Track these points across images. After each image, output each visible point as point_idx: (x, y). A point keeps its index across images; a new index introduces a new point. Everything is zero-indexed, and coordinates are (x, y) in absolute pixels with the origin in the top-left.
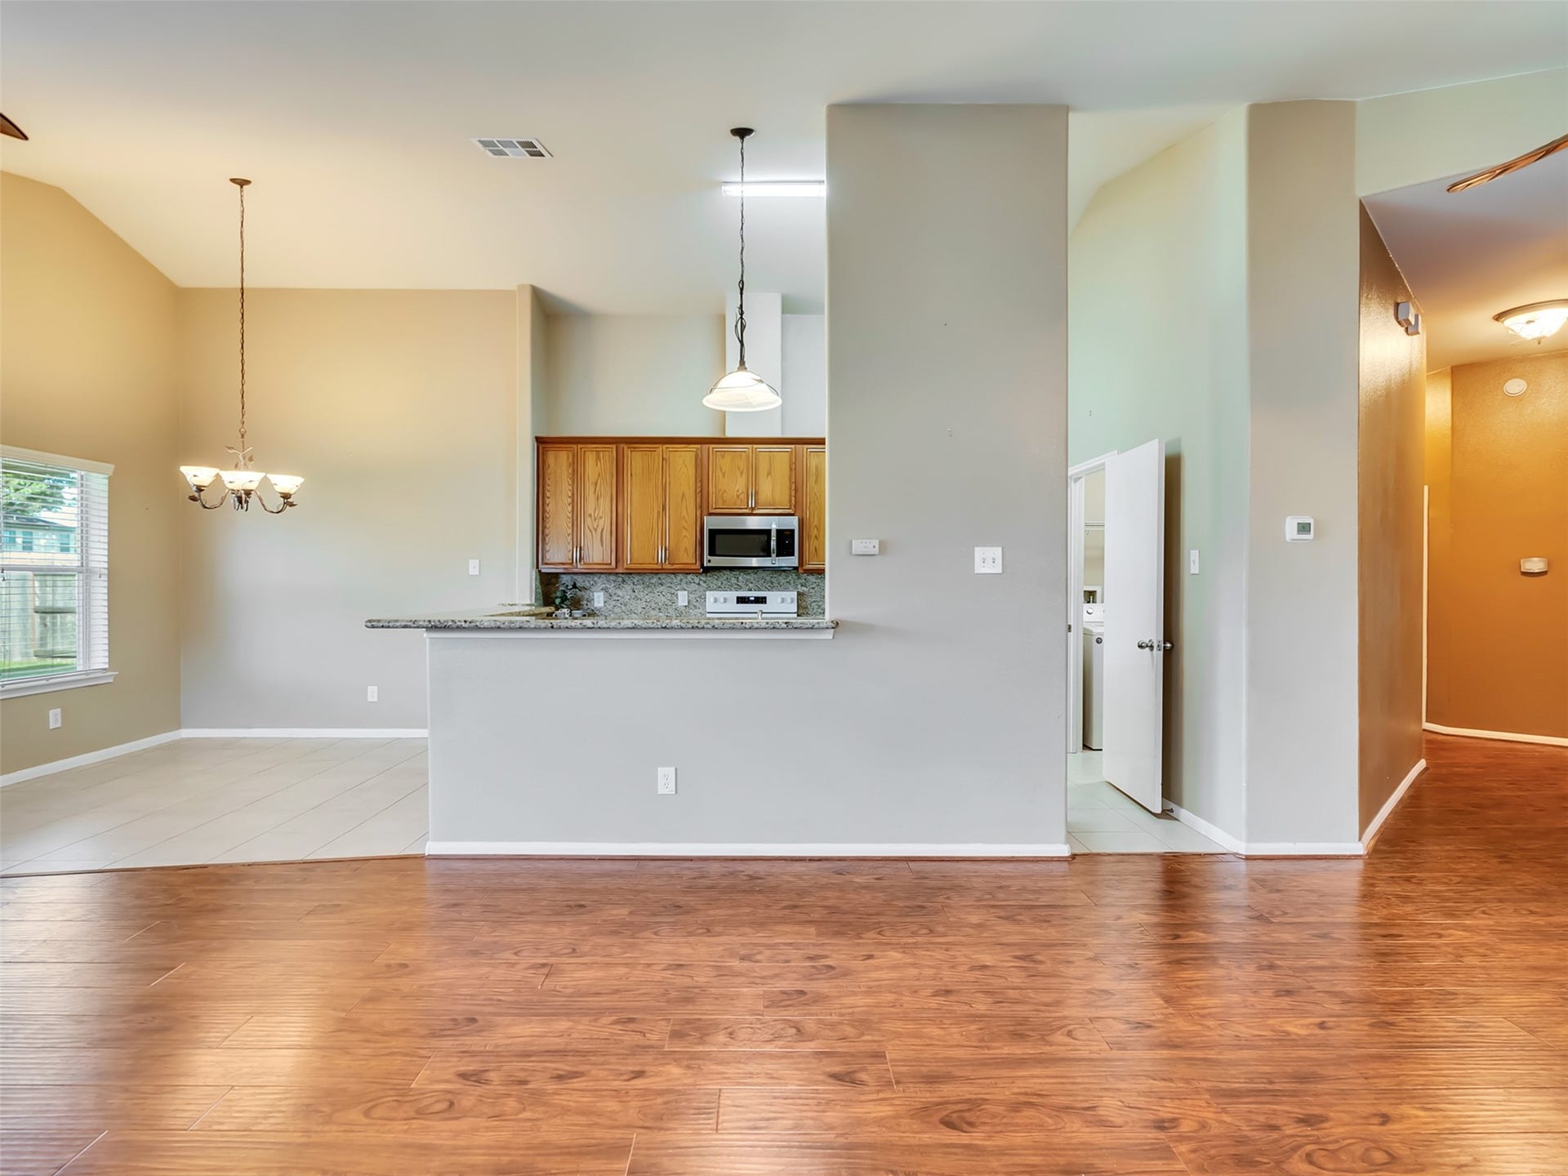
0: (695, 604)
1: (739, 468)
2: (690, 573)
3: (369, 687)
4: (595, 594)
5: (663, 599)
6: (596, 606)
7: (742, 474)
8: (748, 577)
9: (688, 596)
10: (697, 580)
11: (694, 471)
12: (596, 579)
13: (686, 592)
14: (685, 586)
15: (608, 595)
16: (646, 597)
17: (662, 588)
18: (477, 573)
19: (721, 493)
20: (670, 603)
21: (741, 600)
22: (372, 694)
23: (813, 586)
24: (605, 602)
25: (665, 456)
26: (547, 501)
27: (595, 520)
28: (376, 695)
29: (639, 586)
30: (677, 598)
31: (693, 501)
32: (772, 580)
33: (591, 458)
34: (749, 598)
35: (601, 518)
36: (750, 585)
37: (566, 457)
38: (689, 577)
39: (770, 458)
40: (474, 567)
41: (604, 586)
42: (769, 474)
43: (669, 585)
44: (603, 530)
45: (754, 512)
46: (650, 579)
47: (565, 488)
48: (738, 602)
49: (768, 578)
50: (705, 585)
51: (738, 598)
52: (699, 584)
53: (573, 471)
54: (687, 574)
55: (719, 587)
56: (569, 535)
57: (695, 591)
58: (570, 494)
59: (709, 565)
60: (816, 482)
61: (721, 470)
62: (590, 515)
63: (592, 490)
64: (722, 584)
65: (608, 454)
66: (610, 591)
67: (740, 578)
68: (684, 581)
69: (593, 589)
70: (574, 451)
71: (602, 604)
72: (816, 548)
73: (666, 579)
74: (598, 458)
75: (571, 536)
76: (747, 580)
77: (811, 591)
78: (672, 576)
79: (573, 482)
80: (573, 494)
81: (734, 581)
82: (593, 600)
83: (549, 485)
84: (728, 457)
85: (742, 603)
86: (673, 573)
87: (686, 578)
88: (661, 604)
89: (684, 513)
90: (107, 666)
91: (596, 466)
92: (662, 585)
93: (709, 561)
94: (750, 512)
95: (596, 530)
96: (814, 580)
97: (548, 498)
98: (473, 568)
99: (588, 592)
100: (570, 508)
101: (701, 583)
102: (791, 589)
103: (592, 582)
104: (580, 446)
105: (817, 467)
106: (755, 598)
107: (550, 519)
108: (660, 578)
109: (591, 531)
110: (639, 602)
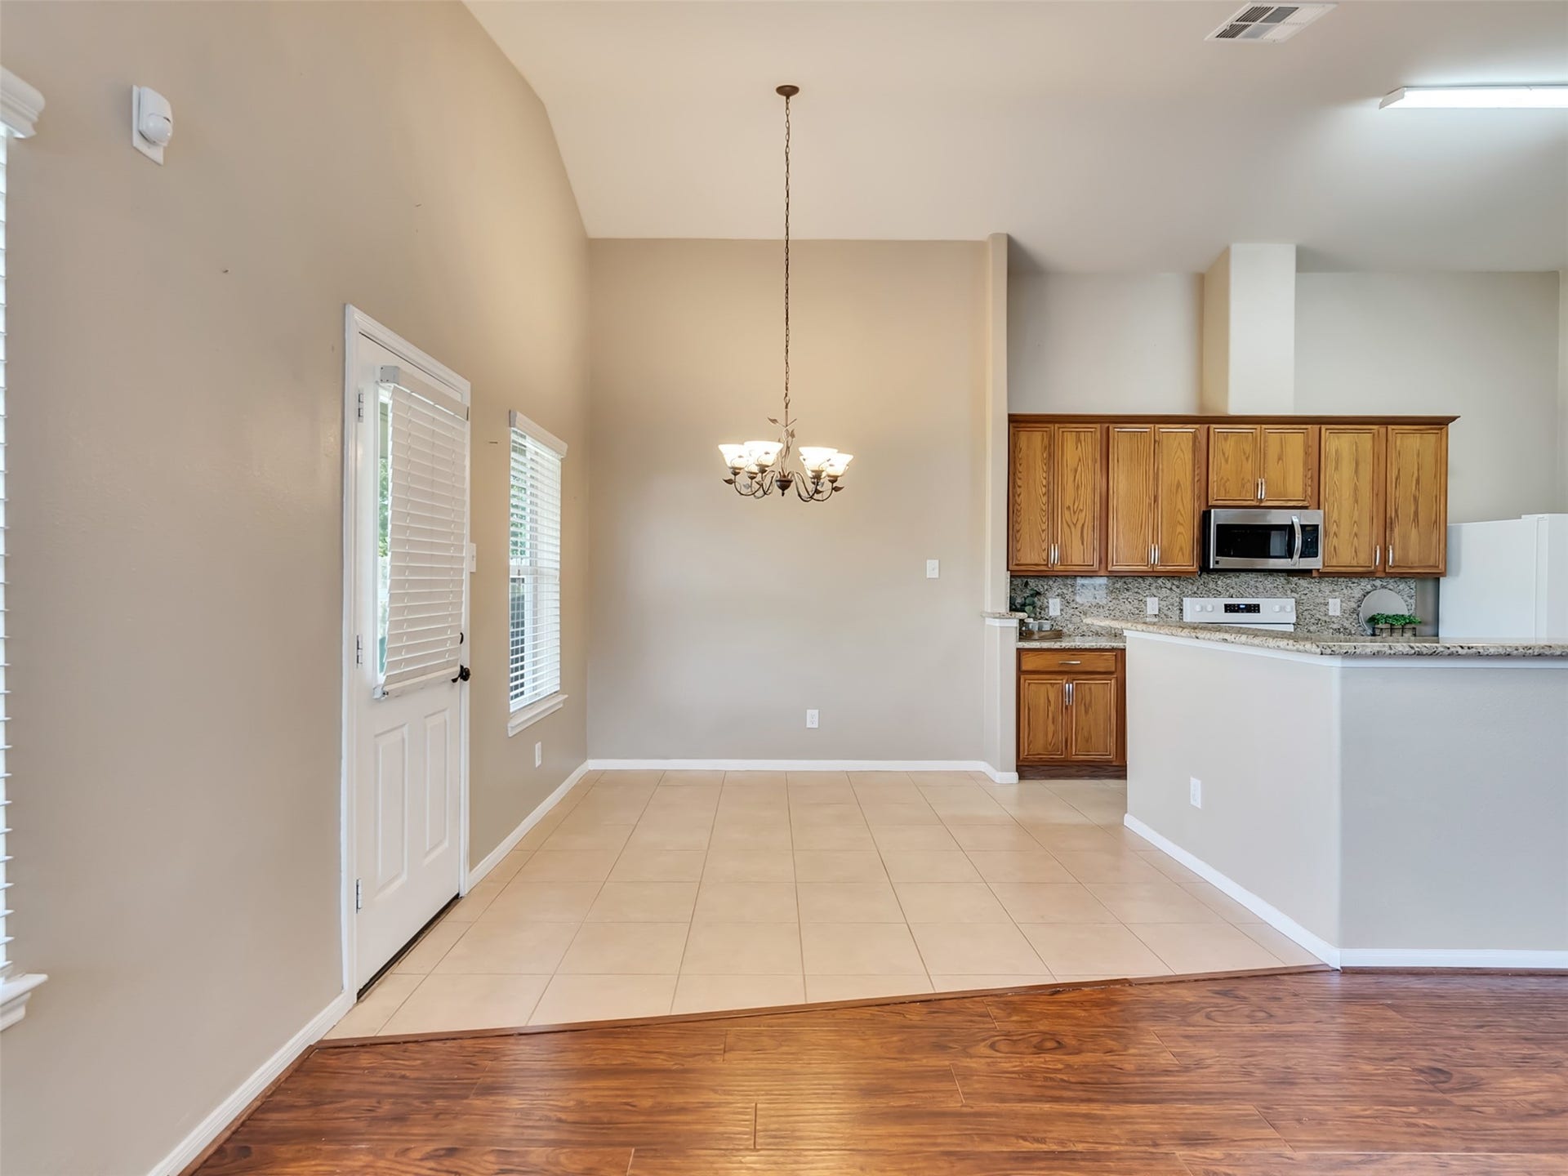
0: (1166, 612)
1: (1245, 453)
2: (1160, 577)
3: (808, 711)
4: (1050, 601)
5: (1129, 607)
6: (1050, 614)
7: (1247, 459)
8: (1228, 581)
9: (1159, 604)
10: (1169, 585)
11: (1190, 456)
12: (1051, 583)
13: (1157, 599)
14: (1154, 591)
15: (1065, 602)
16: (1110, 604)
17: (1127, 594)
18: (937, 576)
19: (1223, 481)
20: (1137, 612)
21: (1229, 608)
22: (812, 718)
23: (1305, 592)
24: (1062, 610)
25: (1157, 438)
26: (1019, 490)
27: (1074, 513)
28: (816, 719)
29: (1101, 592)
30: (1146, 606)
31: (1189, 492)
32: (1257, 585)
33: (1070, 439)
34: (1239, 605)
35: (1081, 510)
36: (1232, 591)
37: (1040, 438)
38: (1160, 581)
39: (1282, 439)
40: (933, 570)
41: (1059, 591)
42: (1280, 458)
43: (1136, 590)
44: (1083, 525)
45: (1263, 504)
46: (1114, 583)
47: (1039, 474)
48: (1226, 611)
49: (1252, 583)
50: (1178, 591)
51: (1226, 606)
52: (1171, 589)
53: (1050, 455)
54: (1157, 577)
55: (1195, 593)
56: (1043, 531)
57: (1167, 597)
58: (1044, 482)
59: (1217, 567)
60: (1336, 468)
61: (1224, 454)
62: (1069, 508)
63: (1071, 479)
64: (1198, 588)
65: (1091, 436)
66: (1067, 597)
67: (1219, 582)
68: (1154, 585)
69: (1048, 594)
70: (1050, 431)
71: (1058, 613)
72: (1335, 548)
73: (1133, 584)
74: (1078, 440)
75: (1046, 532)
76: (1227, 585)
77: (1303, 597)
78: (1140, 580)
79: (1049, 468)
80: (1049, 483)
81: (1212, 585)
82: (1048, 607)
83: (1020, 472)
84: (1232, 441)
85: (1231, 611)
86: (1141, 577)
87: (1156, 582)
88: (1126, 613)
89: (1180, 506)
90: (558, 688)
91: (1076, 450)
92: (1127, 590)
93: (1217, 562)
94: (1258, 504)
95: (1075, 525)
96: (1306, 585)
97: (1020, 487)
98: (932, 568)
99: (1042, 598)
100: (1044, 499)
101: (1174, 587)
102: (1279, 595)
103: (1046, 587)
104: (1057, 425)
105: (1337, 451)
106: (1246, 605)
107: (1022, 511)
108: (1125, 582)
109: (1069, 526)
110: (1101, 610)
